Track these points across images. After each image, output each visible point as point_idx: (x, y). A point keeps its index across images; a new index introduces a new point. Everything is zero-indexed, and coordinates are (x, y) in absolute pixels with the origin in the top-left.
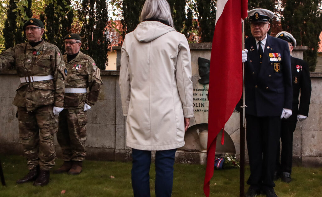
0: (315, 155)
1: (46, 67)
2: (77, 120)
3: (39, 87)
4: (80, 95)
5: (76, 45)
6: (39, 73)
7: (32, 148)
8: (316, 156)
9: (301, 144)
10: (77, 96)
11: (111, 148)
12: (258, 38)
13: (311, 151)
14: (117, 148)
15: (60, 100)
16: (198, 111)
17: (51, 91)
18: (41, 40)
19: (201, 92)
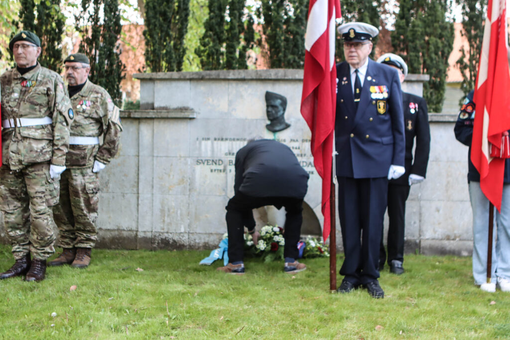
0: (440, 237)
1: (41, 105)
2: (85, 186)
3: (29, 134)
4: (89, 147)
5: (82, 71)
6: (30, 113)
7: (20, 226)
8: (442, 239)
9: (420, 221)
10: (85, 149)
11: (130, 230)
12: (354, 65)
13: (435, 232)
14: (140, 230)
15: (60, 155)
17: (48, 142)
18: (35, 64)
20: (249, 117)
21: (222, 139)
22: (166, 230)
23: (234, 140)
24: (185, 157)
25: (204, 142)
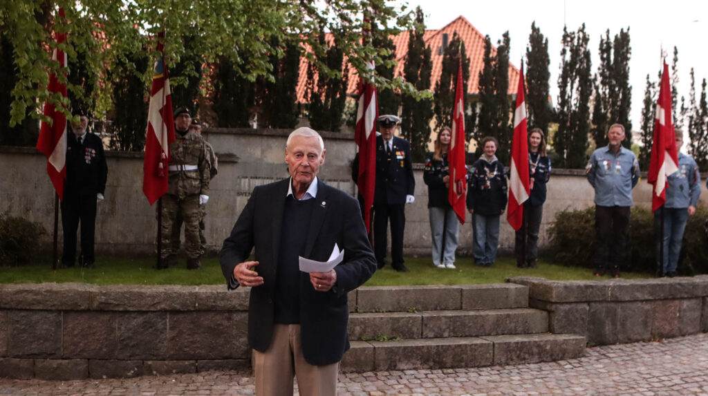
3: (191, 176)
6: (190, 162)
20: (276, 162)
21: (256, 178)
22: (214, 244)
23: (265, 178)
24: (229, 190)
25: (243, 180)
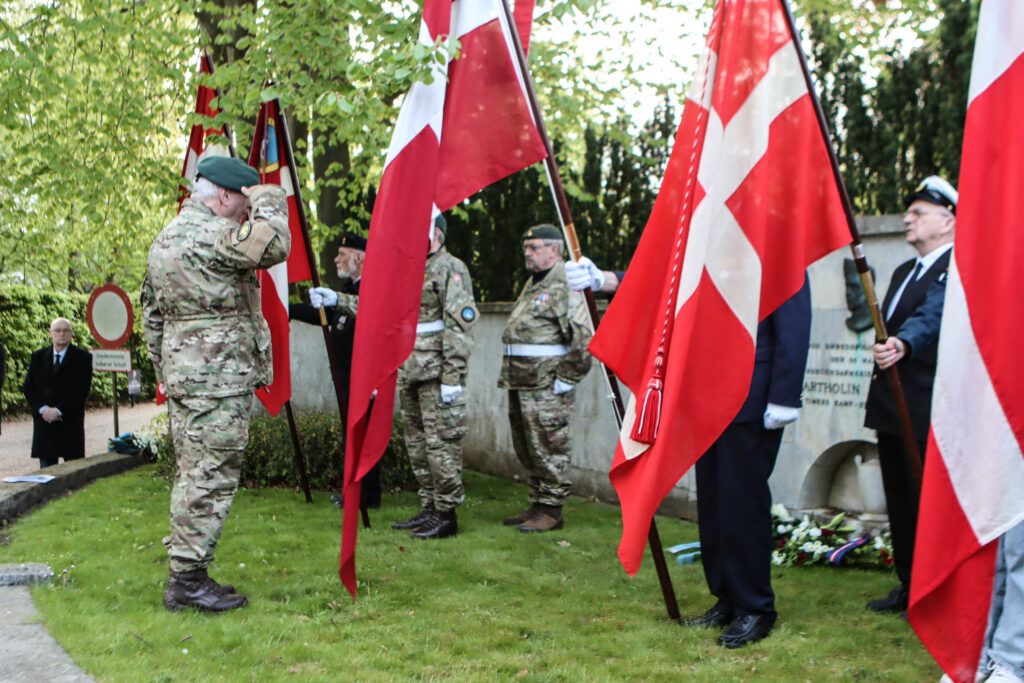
1: (427, 305)
4: (543, 360)
5: (545, 251)
7: (425, 464)
10: (535, 363)
15: (449, 371)
16: (846, 404)
17: (435, 353)
19: (851, 354)
